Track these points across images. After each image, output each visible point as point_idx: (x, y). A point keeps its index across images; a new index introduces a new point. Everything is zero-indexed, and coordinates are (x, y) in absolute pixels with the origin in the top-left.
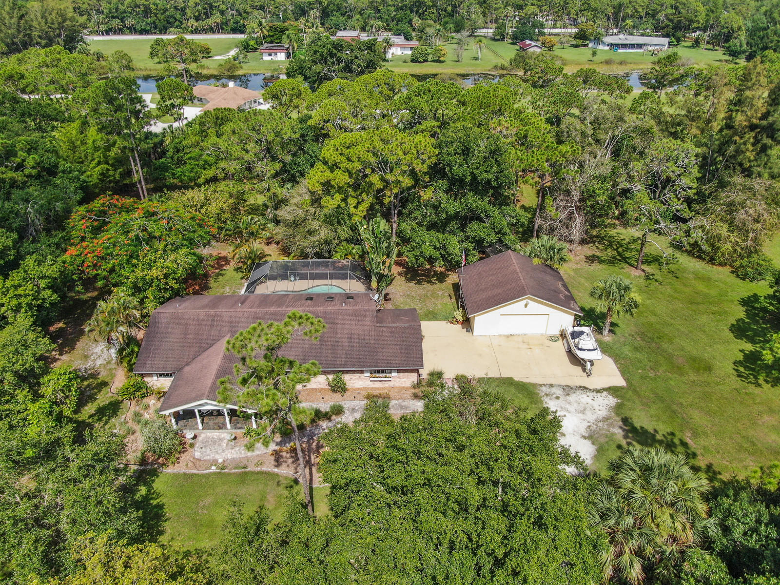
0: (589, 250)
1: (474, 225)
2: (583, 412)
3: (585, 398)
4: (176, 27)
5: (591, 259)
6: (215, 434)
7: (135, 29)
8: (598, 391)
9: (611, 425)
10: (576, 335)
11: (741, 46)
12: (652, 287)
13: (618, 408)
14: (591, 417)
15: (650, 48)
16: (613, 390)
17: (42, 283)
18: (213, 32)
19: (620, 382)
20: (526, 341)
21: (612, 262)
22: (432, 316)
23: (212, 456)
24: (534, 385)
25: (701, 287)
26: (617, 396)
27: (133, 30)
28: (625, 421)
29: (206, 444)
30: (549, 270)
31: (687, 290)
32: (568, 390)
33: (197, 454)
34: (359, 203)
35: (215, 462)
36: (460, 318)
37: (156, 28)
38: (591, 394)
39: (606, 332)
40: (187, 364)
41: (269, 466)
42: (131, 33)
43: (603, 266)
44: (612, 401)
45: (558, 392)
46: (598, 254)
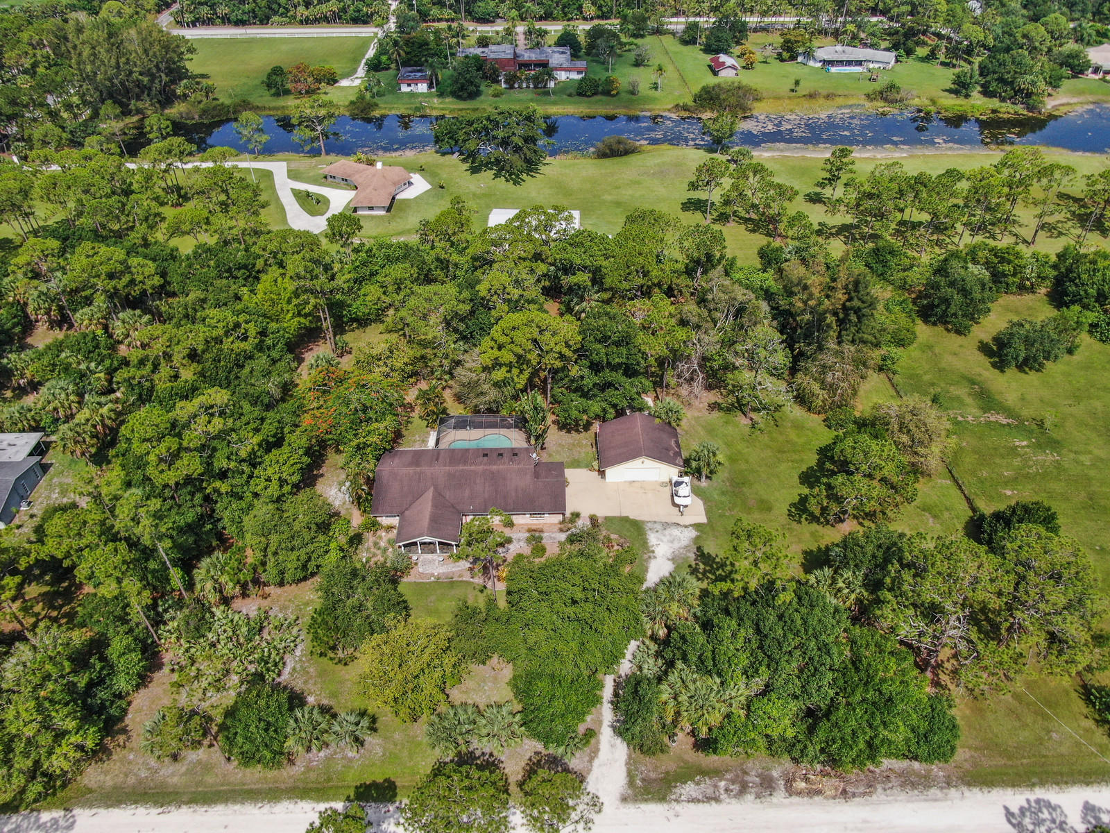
0: (713, 397)
1: (610, 391)
2: (672, 542)
3: (676, 532)
4: (281, 15)
5: (714, 406)
6: (430, 556)
7: (228, 19)
8: (686, 527)
9: (689, 551)
10: (678, 484)
11: (971, 78)
12: (754, 436)
13: (697, 538)
14: (676, 545)
15: (871, 66)
16: (697, 526)
17: (301, 452)
18: (329, 22)
19: (703, 519)
20: (643, 486)
21: (729, 410)
22: (576, 464)
23: (430, 571)
24: (643, 522)
25: (793, 435)
26: (698, 531)
27: (226, 21)
28: (699, 548)
29: (424, 563)
30: (667, 427)
31: (781, 439)
32: (666, 525)
33: (421, 570)
34: (521, 372)
35: (433, 575)
36: (597, 468)
37: (255, 17)
38: (680, 529)
39: (703, 479)
40: (407, 509)
41: (467, 577)
42: (224, 23)
43: (721, 414)
44: (693, 533)
45: (659, 527)
46: (720, 401)
